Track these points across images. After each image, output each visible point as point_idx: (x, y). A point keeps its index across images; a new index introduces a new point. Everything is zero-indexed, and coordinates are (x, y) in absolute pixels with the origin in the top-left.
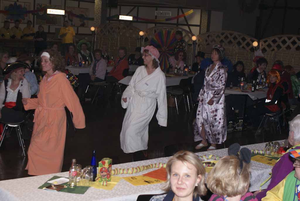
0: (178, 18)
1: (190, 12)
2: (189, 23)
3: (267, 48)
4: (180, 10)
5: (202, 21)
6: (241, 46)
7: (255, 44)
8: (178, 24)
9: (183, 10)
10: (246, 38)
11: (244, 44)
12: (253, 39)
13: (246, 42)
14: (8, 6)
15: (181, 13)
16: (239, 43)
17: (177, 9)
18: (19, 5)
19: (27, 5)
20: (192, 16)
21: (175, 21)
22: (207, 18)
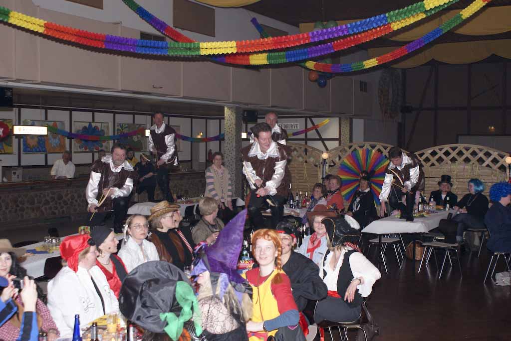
0: (306, 130)
1: (324, 121)
2: (323, 137)
4: (308, 119)
5: (342, 134)
6: (485, 164)
8: (306, 140)
9: (313, 119)
10: (491, 152)
11: (488, 161)
12: (503, 153)
13: (491, 158)
14: (81, 129)
15: (310, 125)
16: (481, 161)
17: (304, 119)
18: (95, 127)
19: (104, 126)
20: (327, 127)
21: (302, 136)
22: (348, 128)
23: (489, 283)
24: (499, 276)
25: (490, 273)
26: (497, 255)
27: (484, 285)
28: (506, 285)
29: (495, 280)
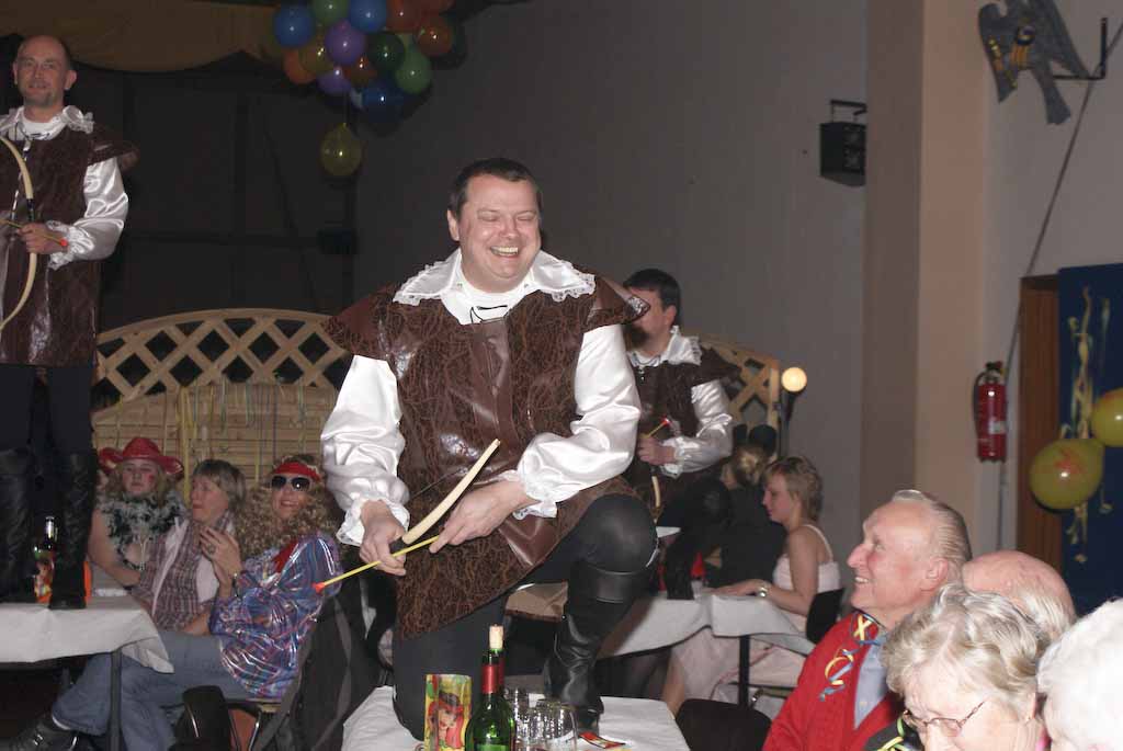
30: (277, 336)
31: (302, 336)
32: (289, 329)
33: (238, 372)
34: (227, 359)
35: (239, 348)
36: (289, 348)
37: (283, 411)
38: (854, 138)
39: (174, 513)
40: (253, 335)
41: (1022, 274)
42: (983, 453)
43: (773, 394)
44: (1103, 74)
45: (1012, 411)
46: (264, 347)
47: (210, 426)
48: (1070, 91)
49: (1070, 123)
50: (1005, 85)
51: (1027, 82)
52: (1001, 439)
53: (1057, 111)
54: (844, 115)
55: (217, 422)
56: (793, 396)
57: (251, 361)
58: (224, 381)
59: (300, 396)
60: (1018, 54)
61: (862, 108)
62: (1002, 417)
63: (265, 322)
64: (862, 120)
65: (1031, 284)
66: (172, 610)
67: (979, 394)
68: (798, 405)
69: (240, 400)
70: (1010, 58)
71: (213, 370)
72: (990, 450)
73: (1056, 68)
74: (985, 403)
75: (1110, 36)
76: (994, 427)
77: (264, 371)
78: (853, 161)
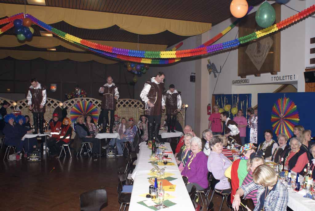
3: (22, 106)
7: (15, 104)
23: (6, 160)
24: (11, 156)
25: (6, 155)
26: (9, 147)
27: (4, 162)
28: (14, 160)
29: (9, 158)
30: (129, 102)
31: (131, 102)
32: (130, 101)
33: (124, 106)
34: (123, 104)
35: (124, 103)
36: (130, 103)
37: (129, 110)
38: (194, 77)
39: (120, 123)
40: (126, 102)
41: (212, 94)
42: (208, 114)
43: (184, 108)
44: (221, 72)
45: (211, 110)
46: (127, 103)
47: (121, 112)
48: (217, 74)
49: (217, 78)
50: (210, 73)
51: (212, 73)
52: (210, 112)
53: (215, 76)
54: (193, 75)
55: (122, 111)
56: (187, 108)
57: (126, 104)
58: (123, 107)
59: (131, 108)
60: (211, 70)
61: (195, 74)
62: (210, 110)
63: (127, 100)
64: (195, 75)
65: (213, 95)
66: (121, 133)
67: (208, 107)
68: (187, 109)
69: (124, 109)
70: (210, 70)
71: (122, 106)
72: (209, 113)
73: (215, 72)
74: (209, 108)
75: (221, 67)
76: (209, 111)
77: (127, 106)
78: (194, 80)
